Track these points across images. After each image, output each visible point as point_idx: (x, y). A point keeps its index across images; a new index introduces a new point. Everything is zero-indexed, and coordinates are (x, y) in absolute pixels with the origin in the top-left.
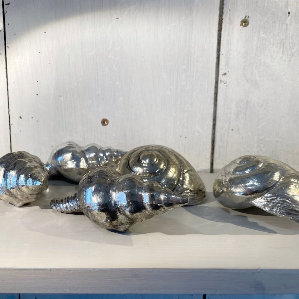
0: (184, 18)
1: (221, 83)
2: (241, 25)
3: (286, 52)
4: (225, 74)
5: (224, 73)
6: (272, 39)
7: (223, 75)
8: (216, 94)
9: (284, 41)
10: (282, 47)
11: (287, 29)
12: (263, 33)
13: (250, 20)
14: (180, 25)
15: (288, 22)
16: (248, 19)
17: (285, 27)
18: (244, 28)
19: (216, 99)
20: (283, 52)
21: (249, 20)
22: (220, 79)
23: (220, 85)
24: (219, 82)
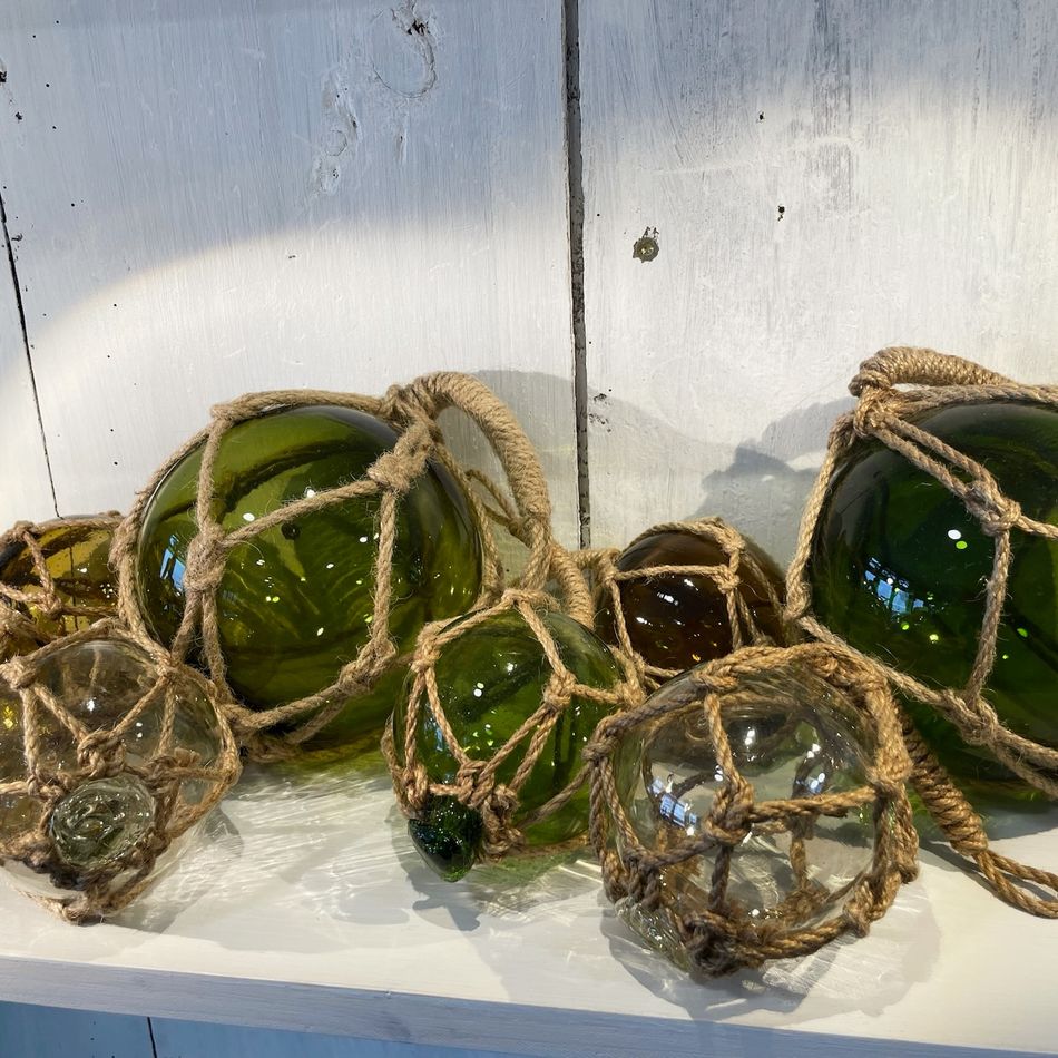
0: (469, 246)
1: (592, 422)
2: (635, 256)
3: (778, 328)
4: (602, 396)
5: (598, 394)
6: (732, 292)
7: (595, 399)
8: (582, 446)
9: (771, 294)
10: (764, 313)
11: (776, 258)
12: (702, 274)
13: (661, 241)
15: (779, 238)
16: (655, 236)
17: (770, 252)
18: (646, 262)
19: (583, 461)
20: (769, 329)
21: (658, 241)
22: (589, 412)
23: (593, 428)
24: (589, 420)
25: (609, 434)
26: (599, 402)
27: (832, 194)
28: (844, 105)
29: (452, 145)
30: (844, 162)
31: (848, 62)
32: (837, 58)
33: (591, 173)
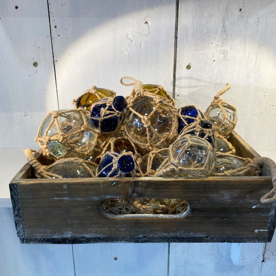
0: (154, 66)
2: (186, 68)
4: (178, 95)
11: (213, 70)
12: (199, 72)
13: (191, 66)
14: (152, 69)
15: (214, 66)
17: (212, 68)
18: (188, 70)
22: (175, 99)
26: (178, 97)
27: (224, 58)
28: (227, 42)
29: (152, 46)
30: (226, 52)
31: (228, 34)
32: (226, 33)
33: (179, 52)
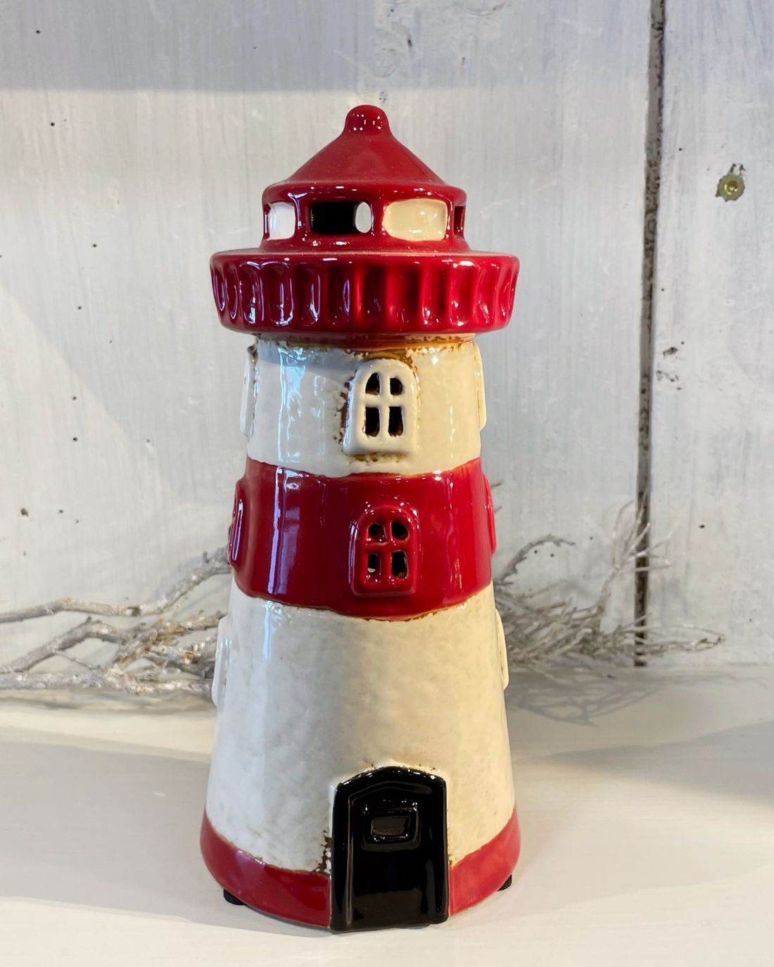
0: (532, 181)
1: (659, 379)
2: (718, 194)
4: (673, 350)
5: (668, 347)
7: (664, 353)
8: (646, 412)
13: (748, 179)
14: (523, 203)
16: (741, 174)
18: (730, 202)
19: (645, 429)
21: (744, 179)
22: (655, 368)
23: (658, 386)
24: (655, 377)
25: (679, 392)
26: (670, 357)
29: (521, 69)
33: (675, 103)
